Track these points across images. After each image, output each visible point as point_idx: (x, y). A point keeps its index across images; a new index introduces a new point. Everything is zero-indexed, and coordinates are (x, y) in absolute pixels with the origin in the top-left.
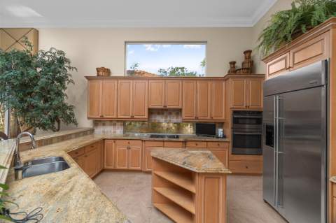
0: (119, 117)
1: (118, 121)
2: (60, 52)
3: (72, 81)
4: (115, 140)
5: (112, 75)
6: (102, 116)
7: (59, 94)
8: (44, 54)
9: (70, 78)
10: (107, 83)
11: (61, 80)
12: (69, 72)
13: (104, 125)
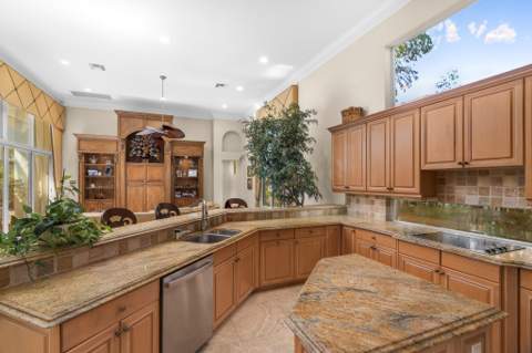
0: (369, 189)
13: (358, 201)
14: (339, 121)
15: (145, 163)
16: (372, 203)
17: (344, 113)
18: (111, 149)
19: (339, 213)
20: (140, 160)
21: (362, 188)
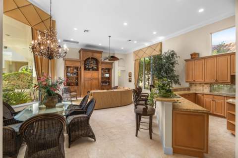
0: (206, 81)
1: (205, 84)
2: (172, 51)
3: (177, 63)
4: (203, 94)
5: (200, 57)
6: (194, 81)
7: (172, 70)
8: (166, 53)
9: (177, 62)
10: (197, 62)
11: (173, 64)
12: (176, 59)
13: (196, 86)
14: (189, 57)
15: (91, 71)
16: (203, 86)
17: (191, 55)
18: (78, 65)
19: (188, 90)
20: (89, 69)
21: (203, 81)
